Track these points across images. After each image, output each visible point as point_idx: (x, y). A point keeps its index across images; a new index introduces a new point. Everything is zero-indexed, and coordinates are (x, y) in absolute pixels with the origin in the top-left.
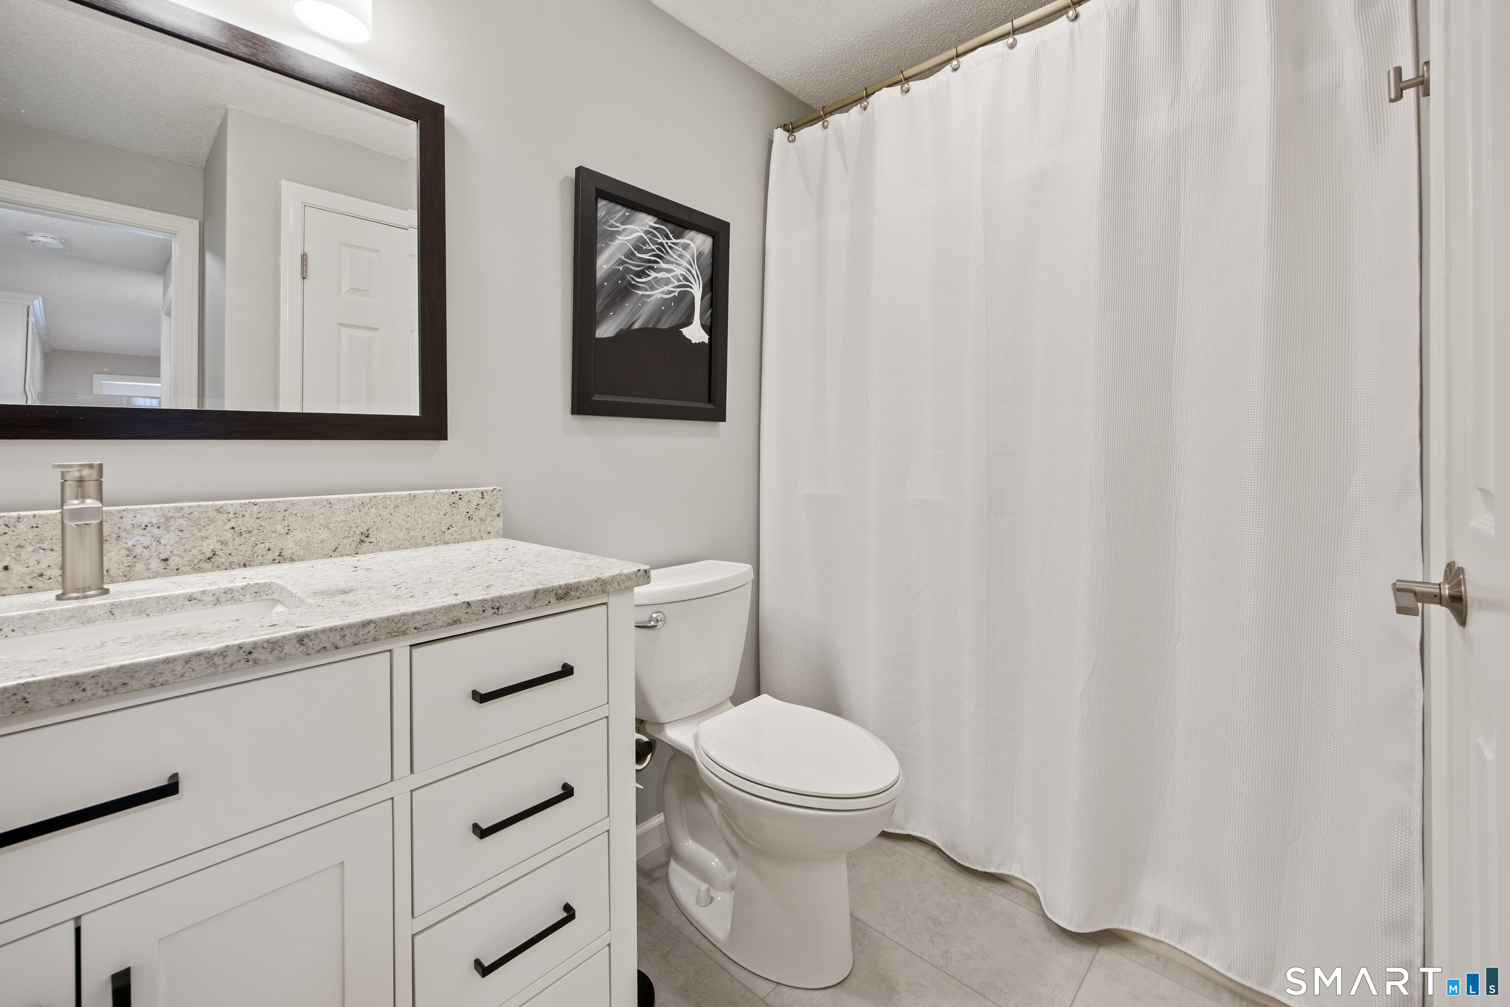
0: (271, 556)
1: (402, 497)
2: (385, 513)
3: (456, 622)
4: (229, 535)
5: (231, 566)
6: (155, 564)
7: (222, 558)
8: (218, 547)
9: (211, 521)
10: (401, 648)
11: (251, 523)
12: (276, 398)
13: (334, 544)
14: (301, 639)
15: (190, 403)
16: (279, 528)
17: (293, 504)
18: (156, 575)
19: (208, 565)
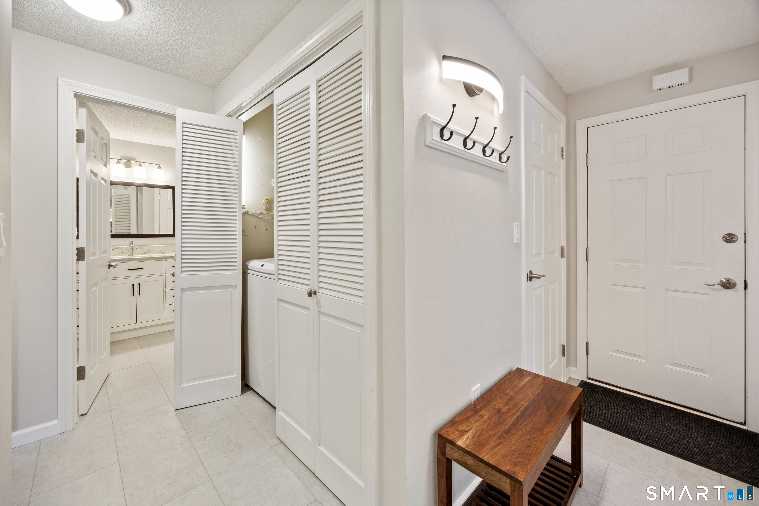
0: (151, 253)
1: (170, 246)
2: (168, 248)
3: (170, 258)
4: (146, 250)
5: (146, 254)
6: (138, 253)
7: (145, 253)
8: (145, 251)
9: (144, 248)
10: (164, 260)
11: (149, 249)
12: (154, 232)
13: (160, 252)
14: (154, 258)
15: (136, 233)
16: (153, 249)
17: (154, 246)
18: (138, 255)
19: (144, 254)
